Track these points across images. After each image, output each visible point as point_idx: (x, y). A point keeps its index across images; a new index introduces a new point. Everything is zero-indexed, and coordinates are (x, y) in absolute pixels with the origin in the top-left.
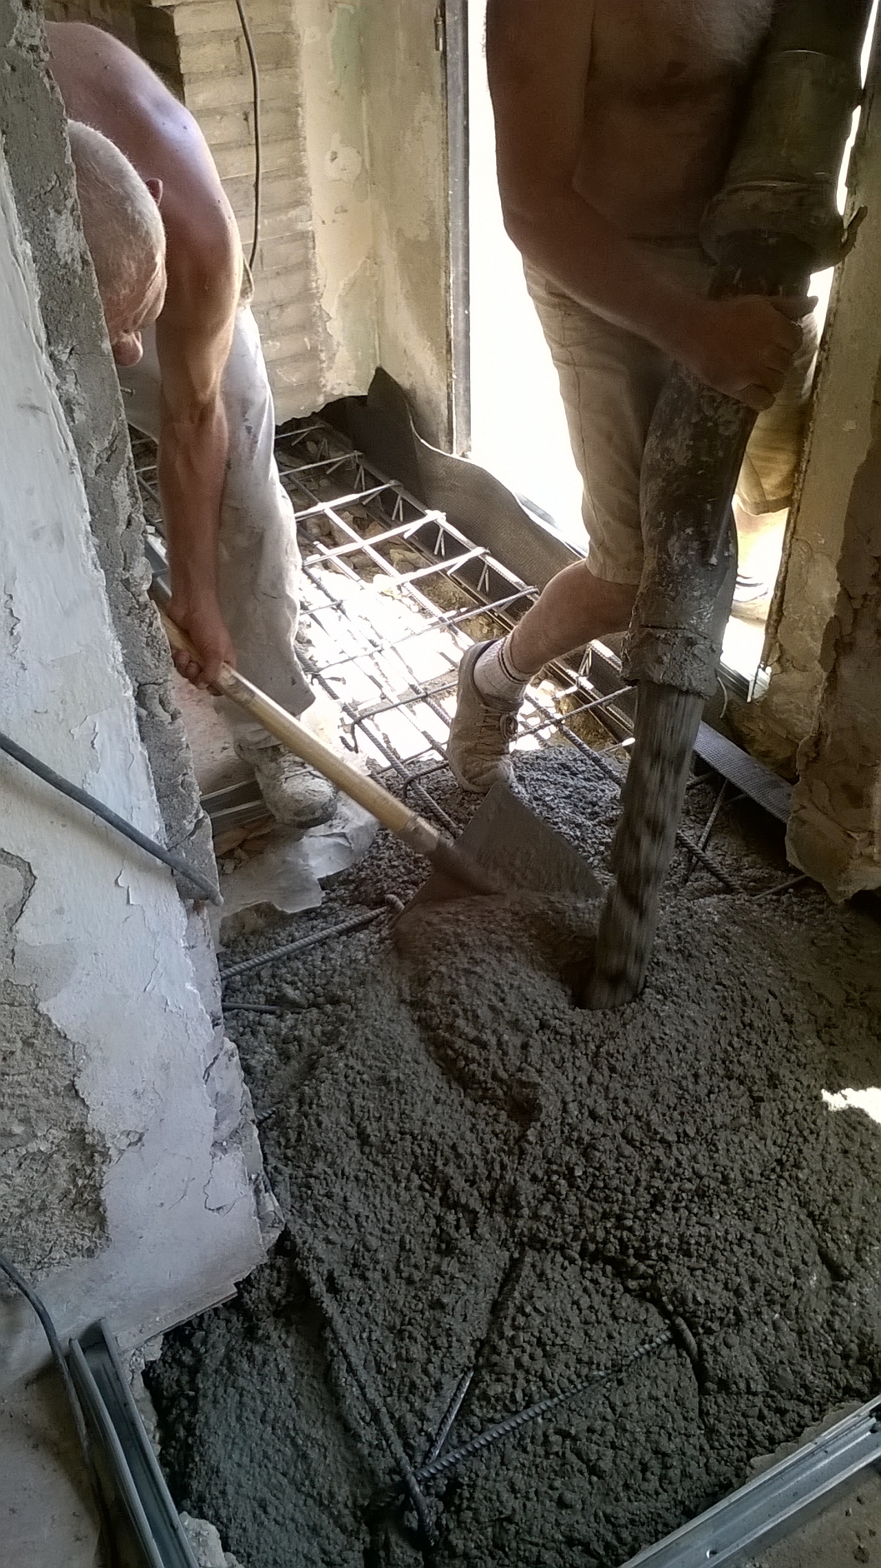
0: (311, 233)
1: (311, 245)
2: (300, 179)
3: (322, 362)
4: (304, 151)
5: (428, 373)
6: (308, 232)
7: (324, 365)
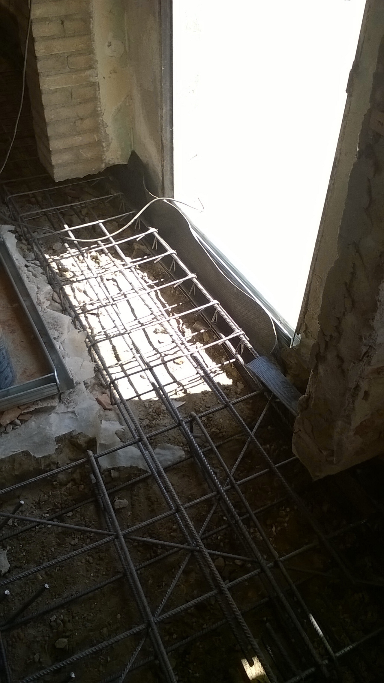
0: (97, 83)
1: (97, 89)
2: (91, 55)
3: (104, 147)
4: (94, 41)
5: (154, 158)
6: (96, 82)
7: (105, 149)
